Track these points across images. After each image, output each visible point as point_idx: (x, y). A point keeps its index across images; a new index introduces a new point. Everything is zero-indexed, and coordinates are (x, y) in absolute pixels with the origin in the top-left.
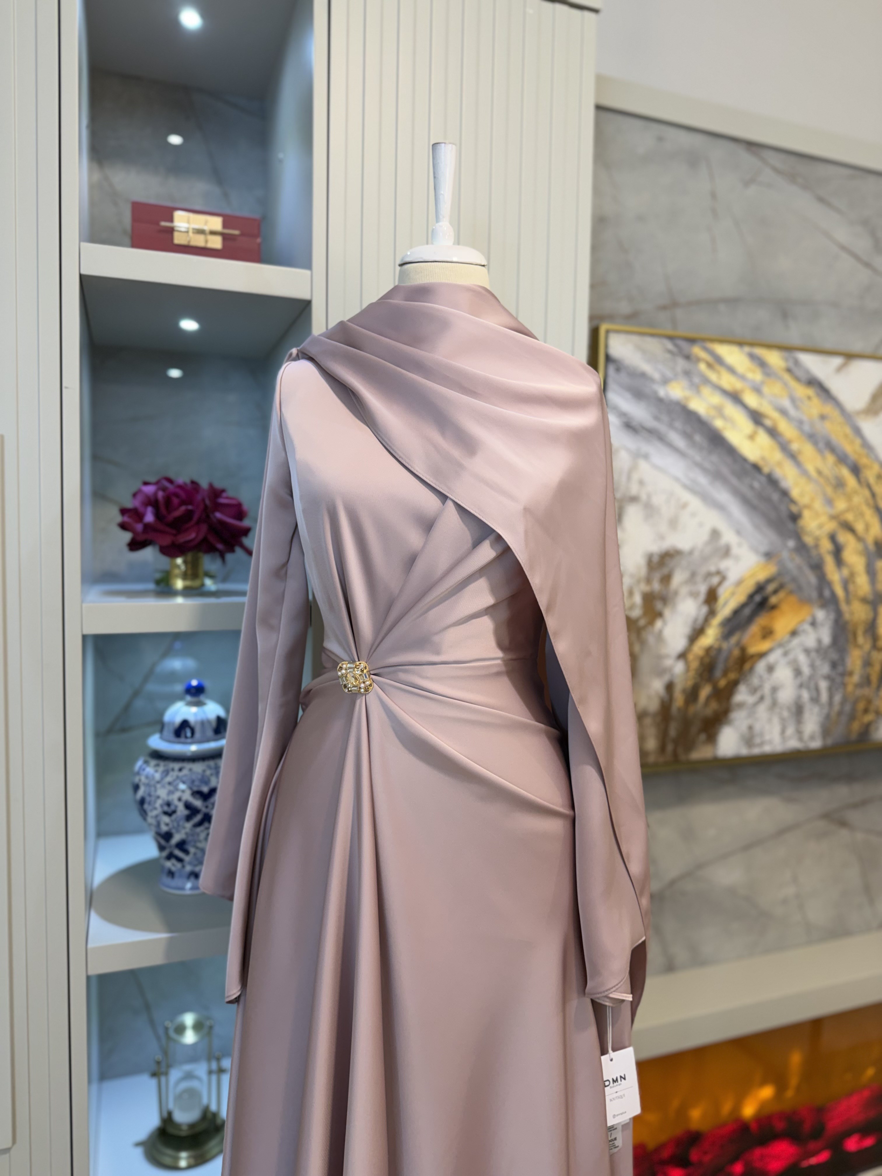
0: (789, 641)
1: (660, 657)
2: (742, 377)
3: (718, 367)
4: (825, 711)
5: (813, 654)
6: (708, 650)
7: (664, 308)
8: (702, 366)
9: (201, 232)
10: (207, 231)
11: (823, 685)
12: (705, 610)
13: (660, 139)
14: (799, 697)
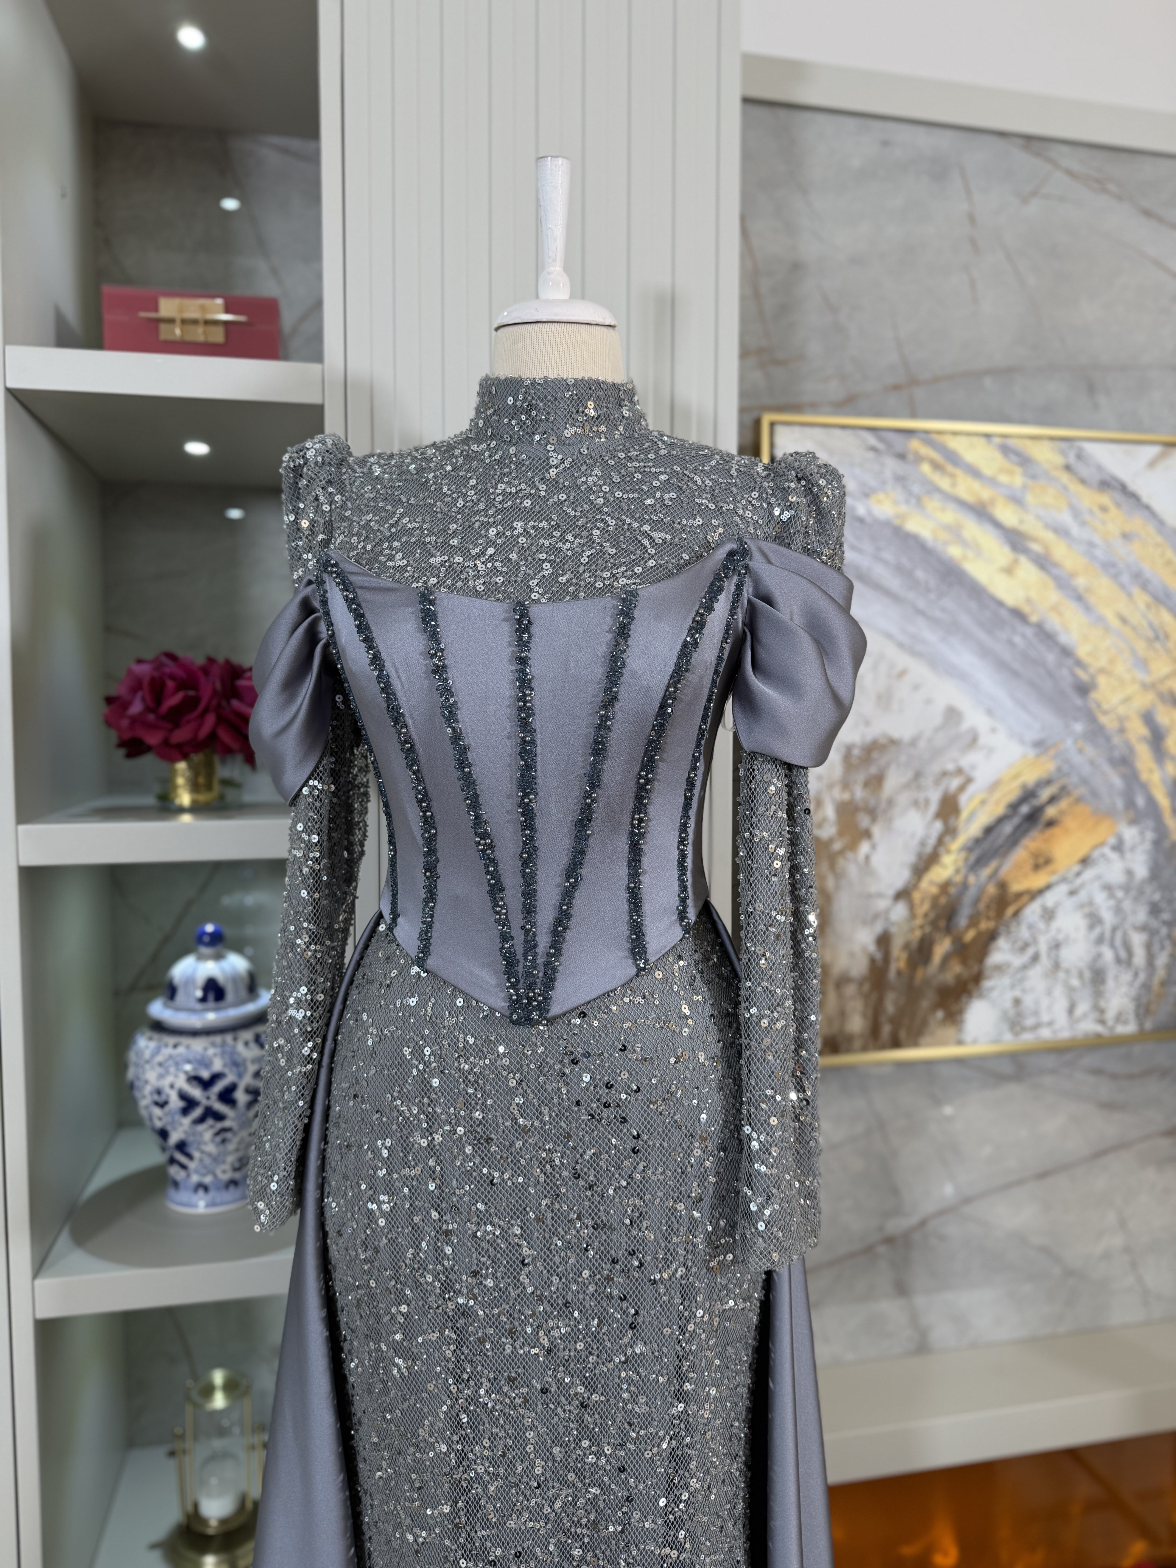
0: (1078, 874)
1: (870, 896)
2: (992, 482)
3: (950, 468)
4: (1142, 976)
5: (1120, 894)
6: (945, 886)
7: (896, 388)
8: (926, 468)
11: (1138, 940)
12: (938, 826)
14: (1099, 956)
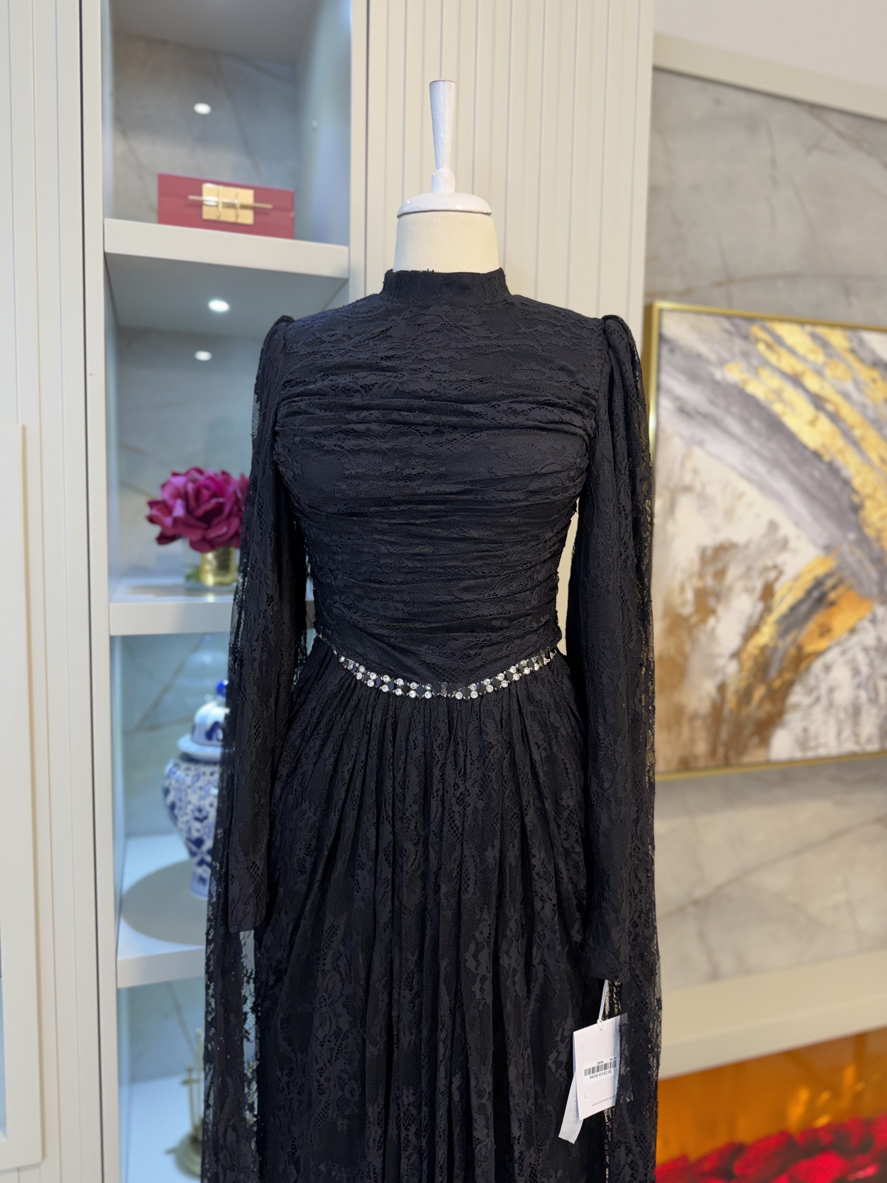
0: (847, 640)
1: (712, 657)
2: (803, 359)
3: (778, 348)
4: (884, 712)
5: (872, 653)
6: (763, 649)
7: (719, 284)
8: (761, 347)
9: (231, 206)
10: (238, 206)
11: (882, 685)
12: (760, 606)
13: (717, 102)
14: (857, 698)
